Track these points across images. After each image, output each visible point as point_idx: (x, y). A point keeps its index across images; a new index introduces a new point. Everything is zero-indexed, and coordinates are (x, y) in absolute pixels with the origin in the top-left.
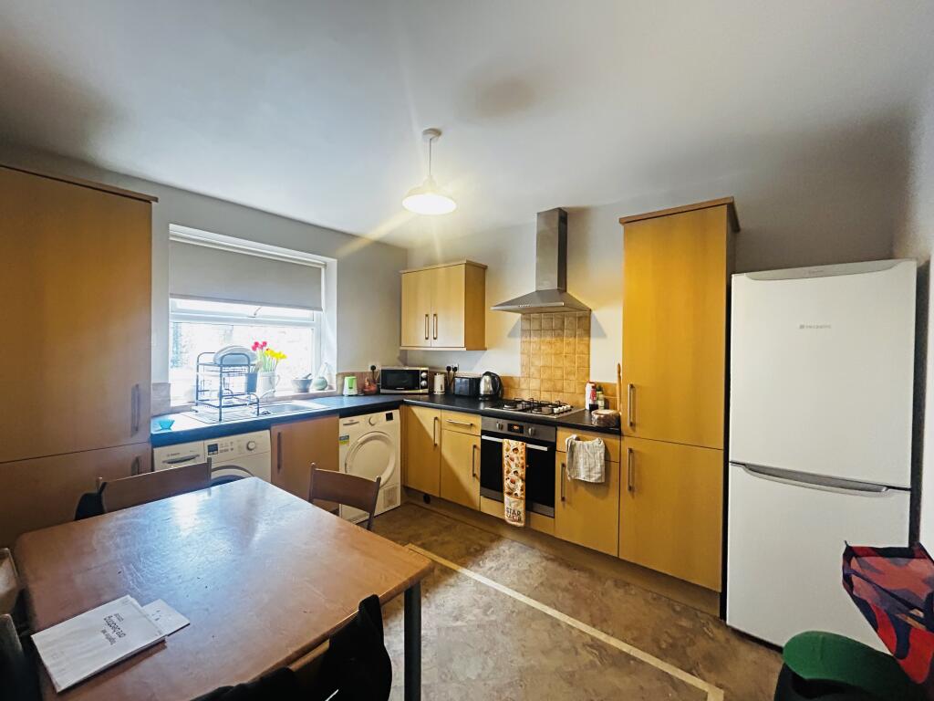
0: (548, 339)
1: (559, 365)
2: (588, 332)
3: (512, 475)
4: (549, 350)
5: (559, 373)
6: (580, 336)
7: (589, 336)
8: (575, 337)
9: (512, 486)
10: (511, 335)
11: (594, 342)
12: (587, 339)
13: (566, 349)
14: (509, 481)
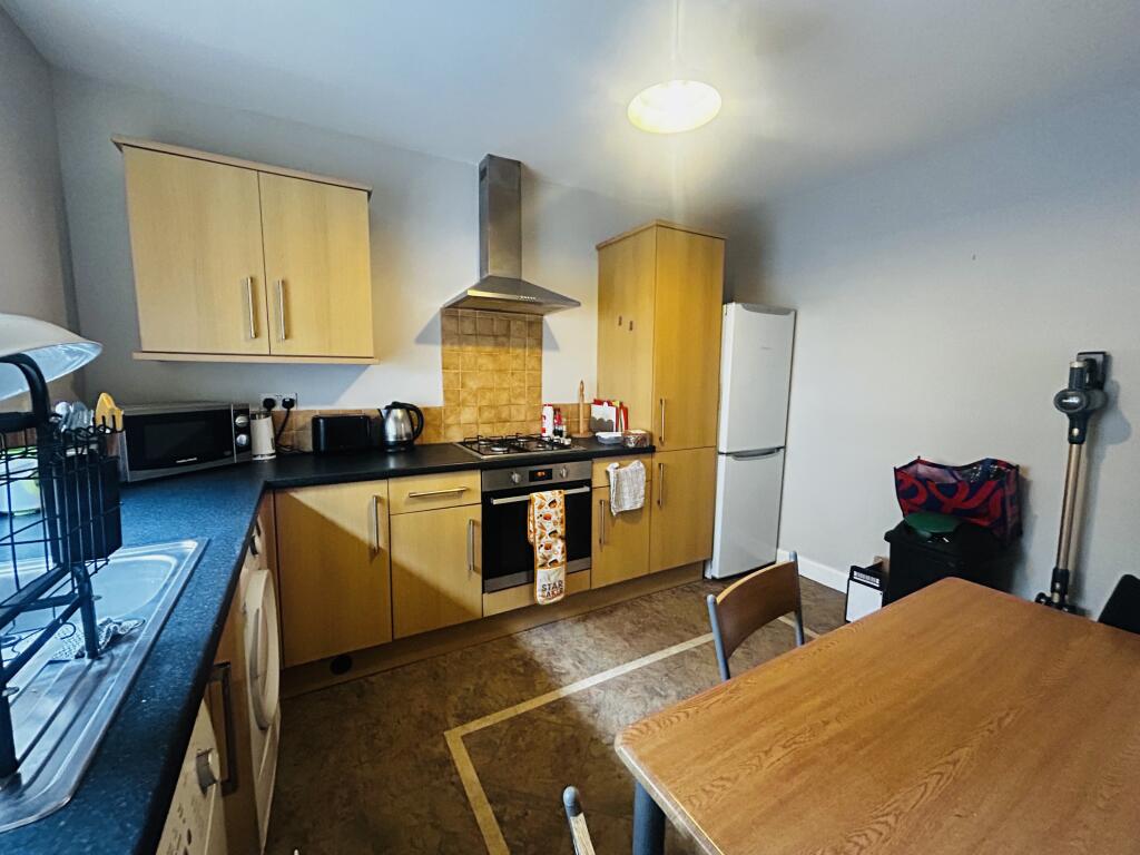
0: (489, 349)
1: (506, 386)
2: (540, 344)
3: (547, 539)
4: (491, 367)
5: (504, 397)
6: (531, 347)
7: (541, 348)
8: (525, 347)
9: (547, 553)
10: (422, 339)
11: (546, 355)
12: (539, 351)
13: (515, 364)
14: (542, 549)
